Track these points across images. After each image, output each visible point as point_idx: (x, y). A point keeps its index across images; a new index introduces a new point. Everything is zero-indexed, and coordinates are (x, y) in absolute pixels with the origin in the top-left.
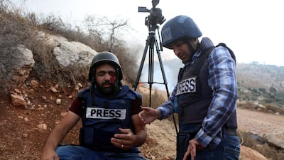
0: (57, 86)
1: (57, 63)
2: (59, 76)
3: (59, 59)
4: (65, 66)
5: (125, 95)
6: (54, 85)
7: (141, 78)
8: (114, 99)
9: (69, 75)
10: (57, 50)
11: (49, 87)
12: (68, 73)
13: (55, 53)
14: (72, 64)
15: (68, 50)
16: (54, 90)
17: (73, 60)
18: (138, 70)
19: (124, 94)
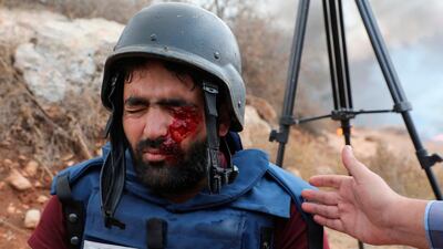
0: (32, 167)
1: (29, 94)
2: (39, 137)
3: (32, 79)
4: (55, 99)
5: (249, 194)
6: (22, 166)
7: (297, 101)
8: (193, 210)
9: (66, 127)
10: (25, 52)
11: (7, 172)
12: (63, 121)
13: (21, 63)
14: (76, 89)
15: (60, 47)
16: (21, 181)
17: (77, 76)
18: (284, 74)
19: (241, 188)
